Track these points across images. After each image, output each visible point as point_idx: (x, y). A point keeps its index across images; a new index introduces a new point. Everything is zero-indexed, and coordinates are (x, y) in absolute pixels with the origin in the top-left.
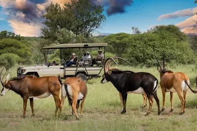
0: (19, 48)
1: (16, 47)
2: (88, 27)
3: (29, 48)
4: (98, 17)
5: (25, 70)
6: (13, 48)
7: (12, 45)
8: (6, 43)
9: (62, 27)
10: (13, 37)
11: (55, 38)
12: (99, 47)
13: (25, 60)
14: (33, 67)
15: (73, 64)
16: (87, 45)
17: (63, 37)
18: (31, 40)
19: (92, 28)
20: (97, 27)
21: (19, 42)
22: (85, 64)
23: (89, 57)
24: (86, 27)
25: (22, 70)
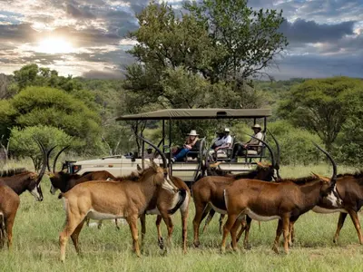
0: (69, 111)
1: (60, 108)
2: (242, 63)
3: (92, 113)
4: (267, 38)
5: (80, 167)
6: (52, 112)
7: (50, 105)
8: (35, 97)
9: (175, 63)
10: (52, 83)
11: (160, 91)
12: (255, 117)
13: (83, 143)
14: (98, 161)
15: (190, 155)
16: (224, 113)
17: (176, 87)
18: (102, 89)
19: (253, 67)
20: (265, 64)
21: (69, 97)
22: (219, 155)
23: (229, 139)
24: (237, 64)
25: (74, 167)
